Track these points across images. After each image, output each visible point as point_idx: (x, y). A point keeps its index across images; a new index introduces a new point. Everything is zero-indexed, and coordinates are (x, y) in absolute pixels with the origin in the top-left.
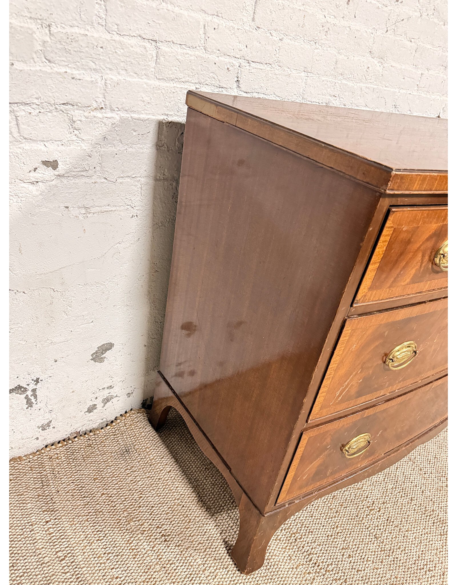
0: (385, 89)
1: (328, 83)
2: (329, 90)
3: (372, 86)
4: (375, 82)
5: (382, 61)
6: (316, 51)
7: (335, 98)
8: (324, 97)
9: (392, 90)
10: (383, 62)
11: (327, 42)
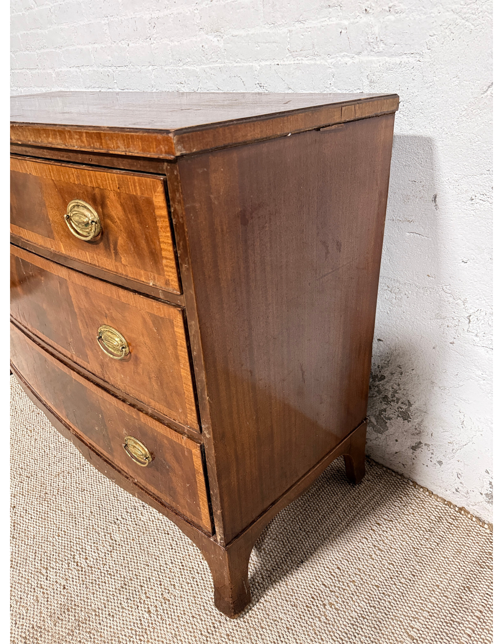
0: (236, 65)
1: (171, 72)
2: (173, 78)
3: (217, 65)
4: (220, 60)
5: (218, 33)
6: (152, 46)
7: (183, 85)
8: (171, 85)
9: (246, 64)
10: (222, 35)
11: (158, 35)
